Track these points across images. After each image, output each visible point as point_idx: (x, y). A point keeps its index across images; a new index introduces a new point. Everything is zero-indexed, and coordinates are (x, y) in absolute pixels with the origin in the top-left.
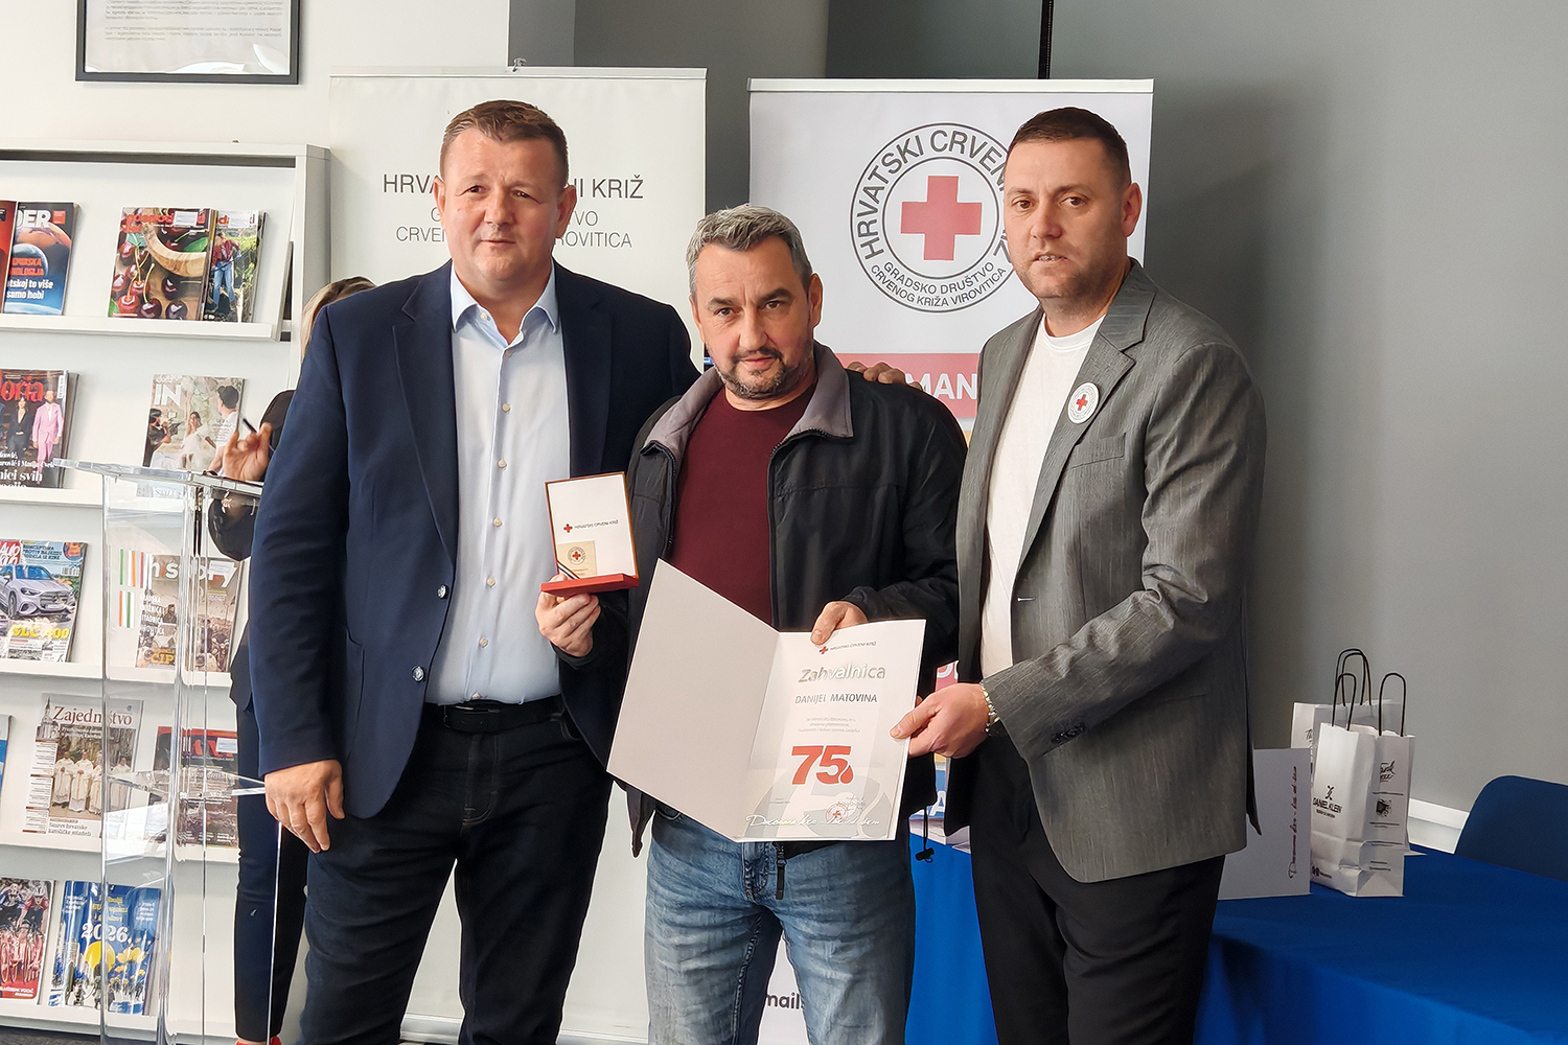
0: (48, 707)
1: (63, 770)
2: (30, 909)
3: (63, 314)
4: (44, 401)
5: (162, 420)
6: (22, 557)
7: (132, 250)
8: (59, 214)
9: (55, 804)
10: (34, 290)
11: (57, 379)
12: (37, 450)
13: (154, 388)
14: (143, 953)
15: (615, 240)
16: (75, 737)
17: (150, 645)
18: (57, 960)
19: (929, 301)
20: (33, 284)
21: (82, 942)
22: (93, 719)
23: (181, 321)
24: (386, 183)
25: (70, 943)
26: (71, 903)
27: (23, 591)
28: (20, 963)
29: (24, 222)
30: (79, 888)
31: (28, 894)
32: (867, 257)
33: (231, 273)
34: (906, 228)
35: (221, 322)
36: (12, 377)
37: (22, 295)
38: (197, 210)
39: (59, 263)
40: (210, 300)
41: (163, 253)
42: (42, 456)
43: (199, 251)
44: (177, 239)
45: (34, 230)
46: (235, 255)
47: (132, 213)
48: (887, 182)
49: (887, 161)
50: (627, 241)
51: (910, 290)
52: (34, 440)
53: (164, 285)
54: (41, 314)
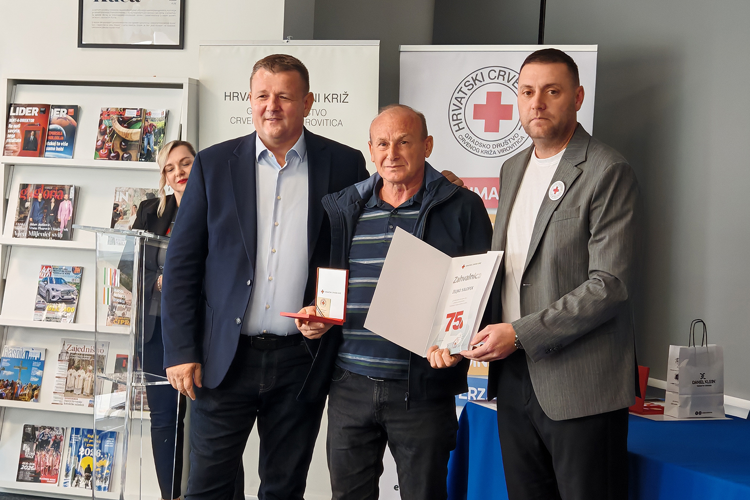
0: (64, 345)
1: (71, 375)
2: (55, 442)
3: (72, 158)
4: (64, 199)
5: (120, 208)
6: (52, 273)
7: (106, 128)
8: (71, 110)
9: (67, 391)
10: (59, 147)
11: (70, 189)
12: (60, 222)
13: (116, 193)
14: (108, 462)
15: (335, 123)
16: (77, 359)
17: (113, 315)
18: (67, 465)
19: (487, 152)
20: (59, 144)
21: (79, 456)
22: (85, 351)
23: (129, 161)
24: (226, 96)
25: (73, 457)
26: (74, 438)
27: (53, 289)
28: (49, 467)
29: (54, 114)
30: (77, 431)
31: (54, 433)
32: (456, 131)
33: (153, 139)
34: (476, 116)
35: (148, 162)
36: (48, 188)
37: (54, 149)
38: (136, 109)
39: (71, 134)
40: (142, 152)
41: (121, 129)
42: (62, 225)
43: (137, 128)
44: (127, 123)
45: (59, 118)
46: (154, 130)
47: (106, 110)
48: (466, 95)
49: (467, 84)
50: (340, 123)
51: (477, 147)
52: (59, 218)
53: (121, 144)
54: (63, 158)
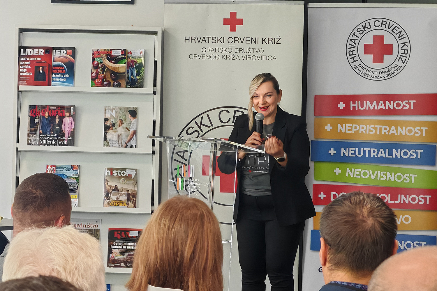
3: (74, 86)
4: (66, 116)
5: (109, 122)
6: (56, 171)
7: (98, 64)
8: (69, 51)
11: (70, 108)
12: (65, 133)
15: (270, 58)
17: (109, 199)
19: (375, 77)
20: (62, 76)
23: (119, 88)
24: (185, 39)
32: (352, 63)
33: (135, 71)
34: (366, 52)
35: (133, 88)
36: (53, 108)
38: (121, 50)
39: (70, 68)
40: (128, 81)
41: (110, 64)
42: (67, 135)
43: (123, 64)
44: (115, 60)
45: (60, 57)
46: (135, 65)
47: (96, 51)
48: (358, 37)
49: (359, 30)
50: (274, 58)
51: (368, 73)
53: (111, 75)
54: (66, 86)
